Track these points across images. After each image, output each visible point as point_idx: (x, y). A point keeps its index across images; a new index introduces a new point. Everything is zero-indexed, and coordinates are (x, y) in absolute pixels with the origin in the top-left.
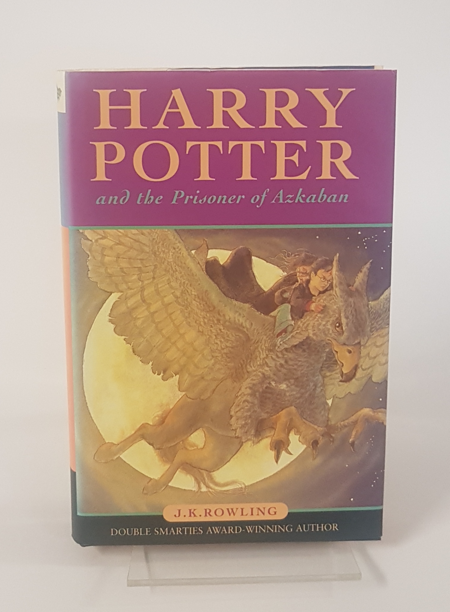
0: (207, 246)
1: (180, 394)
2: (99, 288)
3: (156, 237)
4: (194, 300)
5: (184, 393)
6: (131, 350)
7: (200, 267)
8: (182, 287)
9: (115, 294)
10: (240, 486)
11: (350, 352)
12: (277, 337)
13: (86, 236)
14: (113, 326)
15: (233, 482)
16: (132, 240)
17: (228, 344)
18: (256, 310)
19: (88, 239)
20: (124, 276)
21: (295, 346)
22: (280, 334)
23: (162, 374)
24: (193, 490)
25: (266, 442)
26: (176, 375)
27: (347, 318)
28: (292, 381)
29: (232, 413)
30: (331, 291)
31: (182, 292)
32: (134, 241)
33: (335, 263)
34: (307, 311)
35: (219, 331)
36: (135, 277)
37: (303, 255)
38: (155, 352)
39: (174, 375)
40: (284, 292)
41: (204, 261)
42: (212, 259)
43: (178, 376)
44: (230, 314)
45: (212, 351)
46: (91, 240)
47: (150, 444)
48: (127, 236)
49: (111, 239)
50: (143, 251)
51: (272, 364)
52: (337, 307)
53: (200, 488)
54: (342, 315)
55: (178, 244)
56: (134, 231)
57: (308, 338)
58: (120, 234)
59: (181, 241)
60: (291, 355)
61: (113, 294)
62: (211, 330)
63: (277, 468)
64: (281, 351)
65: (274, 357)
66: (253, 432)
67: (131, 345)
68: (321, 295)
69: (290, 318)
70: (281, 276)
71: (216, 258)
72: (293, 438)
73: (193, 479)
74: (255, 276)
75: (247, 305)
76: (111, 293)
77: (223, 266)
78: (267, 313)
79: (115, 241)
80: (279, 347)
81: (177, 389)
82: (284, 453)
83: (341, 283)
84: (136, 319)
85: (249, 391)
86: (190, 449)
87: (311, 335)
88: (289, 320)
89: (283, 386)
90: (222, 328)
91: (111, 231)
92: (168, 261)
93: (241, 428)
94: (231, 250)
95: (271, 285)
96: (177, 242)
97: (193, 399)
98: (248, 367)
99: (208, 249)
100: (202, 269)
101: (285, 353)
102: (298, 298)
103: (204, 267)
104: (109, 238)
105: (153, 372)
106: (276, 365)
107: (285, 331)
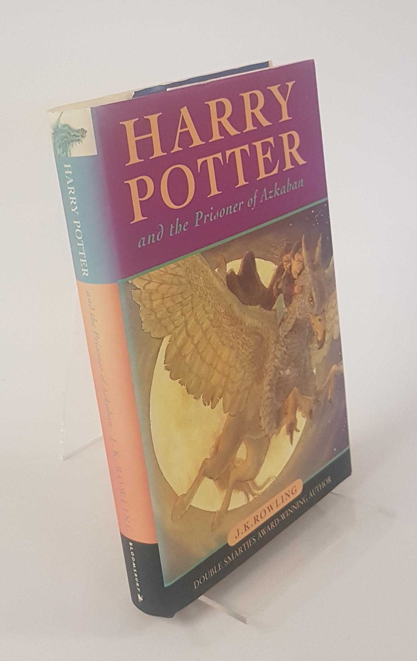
0: (225, 261)
1: (225, 416)
2: (153, 337)
3: (188, 266)
4: (224, 318)
5: (228, 413)
6: (186, 391)
7: (223, 283)
8: (214, 309)
9: (166, 337)
10: (273, 480)
11: (320, 320)
12: (279, 328)
13: (135, 286)
14: (168, 372)
15: (269, 479)
16: (171, 276)
17: (251, 350)
18: (264, 309)
19: (137, 288)
20: (170, 316)
21: (290, 331)
22: (280, 324)
23: (211, 403)
24: (245, 504)
25: (284, 429)
26: (220, 399)
27: (315, 291)
28: (292, 364)
29: (261, 414)
30: (304, 271)
31: (215, 314)
32: (173, 276)
33: (303, 245)
34: (293, 295)
35: (243, 340)
36: (179, 313)
37: (285, 245)
38: (204, 383)
39: (219, 399)
40: (278, 284)
41: (225, 277)
42: (230, 271)
43: (222, 398)
44: (249, 321)
45: (242, 362)
46: (140, 289)
47: (210, 479)
48: (167, 273)
49: (156, 281)
50: (181, 284)
51: (278, 354)
52: (309, 284)
53: (248, 499)
54: (312, 289)
55: (206, 266)
56: (172, 266)
57: (296, 320)
58: (162, 273)
59: (207, 263)
60: (289, 341)
61: (165, 339)
62: (238, 343)
63: (292, 448)
64: (283, 340)
65: (279, 347)
66: (275, 425)
67: (185, 385)
68: (299, 276)
69: (284, 306)
70: (275, 269)
71: (232, 270)
72: (299, 415)
73: (243, 493)
74: (259, 277)
75: (258, 307)
76: (163, 338)
77: (238, 276)
78: (270, 309)
79: (158, 281)
80: (281, 337)
81: (223, 413)
82: (295, 433)
83: (308, 261)
84: (185, 356)
85: (268, 388)
86: (238, 466)
87: (298, 316)
88: (284, 309)
89: (288, 372)
90: (244, 336)
91: (155, 273)
92: (200, 287)
93: (267, 425)
94: (241, 259)
95: (270, 281)
96: (204, 265)
97: (234, 416)
98: (265, 364)
99: (226, 263)
100: (225, 284)
101: (285, 340)
102: (287, 285)
103: (226, 282)
104: (153, 280)
105: (204, 405)
106: (281, 354)
107: (283, 320)
